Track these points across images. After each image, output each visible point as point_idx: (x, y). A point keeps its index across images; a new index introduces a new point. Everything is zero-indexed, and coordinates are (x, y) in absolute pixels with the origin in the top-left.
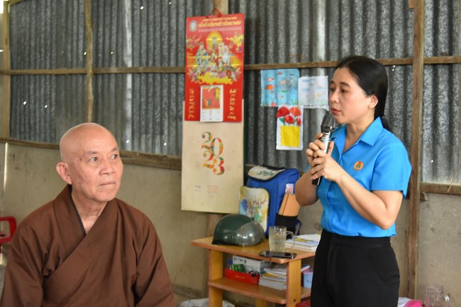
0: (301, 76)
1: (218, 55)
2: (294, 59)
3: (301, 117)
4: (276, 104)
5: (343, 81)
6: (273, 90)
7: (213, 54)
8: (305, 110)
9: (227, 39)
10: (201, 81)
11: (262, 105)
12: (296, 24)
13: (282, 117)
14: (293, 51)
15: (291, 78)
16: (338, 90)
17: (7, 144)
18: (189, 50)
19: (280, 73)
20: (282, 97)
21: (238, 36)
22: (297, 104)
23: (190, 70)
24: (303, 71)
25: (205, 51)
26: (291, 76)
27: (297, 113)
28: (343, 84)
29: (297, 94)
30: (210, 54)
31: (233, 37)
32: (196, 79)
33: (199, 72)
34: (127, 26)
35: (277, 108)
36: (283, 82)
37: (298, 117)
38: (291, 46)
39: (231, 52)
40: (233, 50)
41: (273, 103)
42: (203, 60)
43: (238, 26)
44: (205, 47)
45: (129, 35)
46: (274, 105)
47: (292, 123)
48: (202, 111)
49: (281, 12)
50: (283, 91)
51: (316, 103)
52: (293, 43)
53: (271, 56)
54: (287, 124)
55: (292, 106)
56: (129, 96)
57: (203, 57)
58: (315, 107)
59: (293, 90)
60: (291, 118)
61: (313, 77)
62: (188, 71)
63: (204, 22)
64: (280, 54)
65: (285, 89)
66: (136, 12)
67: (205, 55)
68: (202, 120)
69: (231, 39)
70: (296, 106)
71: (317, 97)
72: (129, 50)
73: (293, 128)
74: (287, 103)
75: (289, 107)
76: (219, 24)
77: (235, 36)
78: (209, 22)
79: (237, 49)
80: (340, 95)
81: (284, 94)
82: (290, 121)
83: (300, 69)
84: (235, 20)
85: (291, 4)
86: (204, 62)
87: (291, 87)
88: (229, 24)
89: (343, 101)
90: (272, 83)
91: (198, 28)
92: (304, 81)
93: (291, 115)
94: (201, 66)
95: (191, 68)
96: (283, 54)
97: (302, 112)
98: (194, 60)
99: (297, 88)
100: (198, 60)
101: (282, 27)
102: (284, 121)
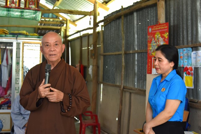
0: (192, 51)
1: (159, 43)
2: (190, 43)
3: (193, 72)
4: (184, 65)
5: (159, 57)
6: (182, 59)
7: (157, 43)
8: (194, 68)
9: (162, 35)
10: (153, 55)
11: (179, 66)
12: (191, 25)
13: (186, 72)
14: (190, 39)
15: (189, 53)
16: (157, 60)
17: (102, 84)
18: (148, 41)
19: (184, 50)
20: (186, 62)
21: (166, 33)
22: (191, 65)
23: (149, 51)
24: (193, 49)
25: (154, 41)
26: (189, 51)
27: (191, 70)
28: (159, 58)
29: (191, 60)
30: (156, 43)
31: (164, 34)
32: (151, 55)
33: (152, 51)
34: (135, 32)
35: (184, 67)
36: (186, 55)
37: (192, 72)
38: (189, 37)
39: (164, 41)
40: (164, 40)
41: (182, 65)
42: (154, 46)
43: (166, 28)
44: (154, 40)
45: (136, 36)
46: (183, 66)
47: (190, 75)
48: (153, 69)
49: (185, 20)
50: (186, 59)
51: (198, 64)
52: (190, 35)
53: (181, 42)
54: (187, 75)
55: (190, 66)
56: (136, 63)
57: (154, 44)
58: (197, 67)
59: (190, 58)
60: (189, 72)
61: (197, 51)
62: (148, 51)
63: (154, 28)
64: (185, 41)
65: (187, 58)
66: (138, 26)
67: (154, 43)
68: (152, 74)
69: (164, 35)
70: (191, 66)
71: (198, 62)
72: (136, 43)
73: (190, 77)
74: (188, 65)
75: (188, 67)
76: (159, 28)
77: (165, 34)
78: (156, 28)
79: (166, 40)
80: (158, 62)
81: (186, 60)
82: (189, 74)
83: (192, 48)
84: (165, 26)
85: (188, 16)
86: (154, 47)
87: (189, 57)
88: (163, 28)
89: (159, 65)
90: (182, 55)
91: (152, 31)
92: (194, 53)
93: (189, 71)
94: (153, 48)
95: (149, 49)
96: (186, 40)
97: (193, 69)
98: (150, 45)
99: (191, 57)
100: (152, 46)
101: (185, 28)
102: (186, 74)
